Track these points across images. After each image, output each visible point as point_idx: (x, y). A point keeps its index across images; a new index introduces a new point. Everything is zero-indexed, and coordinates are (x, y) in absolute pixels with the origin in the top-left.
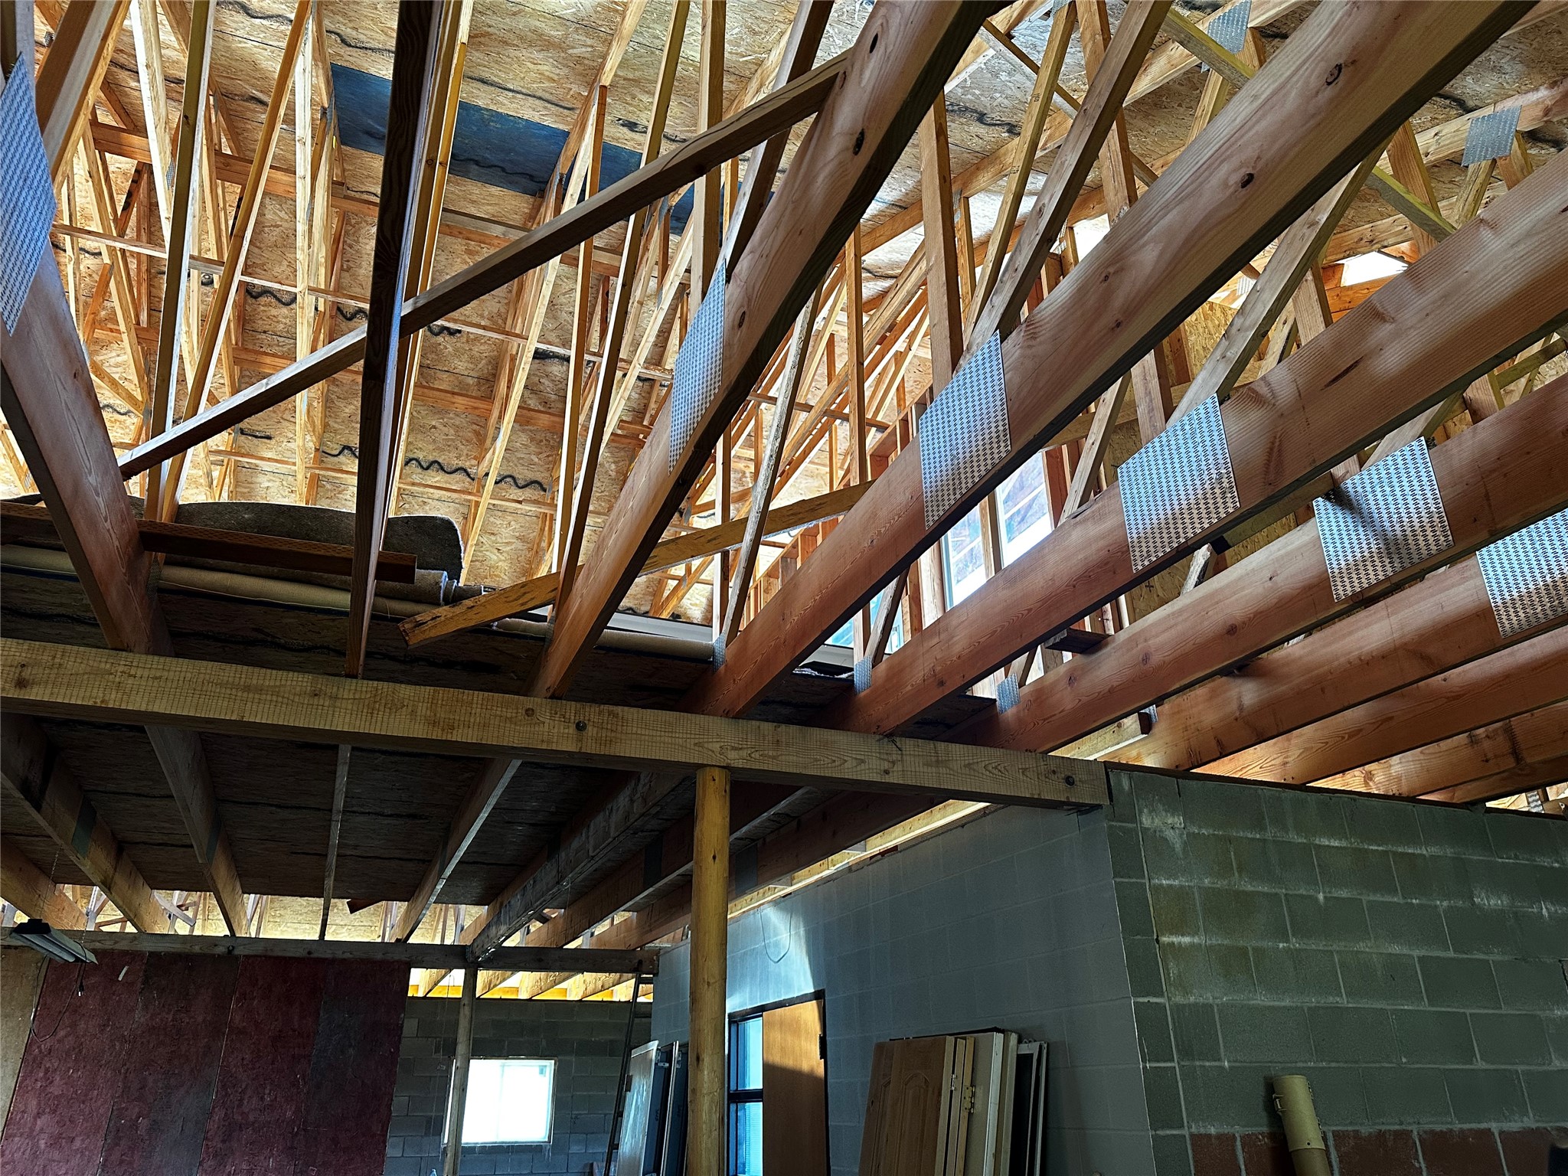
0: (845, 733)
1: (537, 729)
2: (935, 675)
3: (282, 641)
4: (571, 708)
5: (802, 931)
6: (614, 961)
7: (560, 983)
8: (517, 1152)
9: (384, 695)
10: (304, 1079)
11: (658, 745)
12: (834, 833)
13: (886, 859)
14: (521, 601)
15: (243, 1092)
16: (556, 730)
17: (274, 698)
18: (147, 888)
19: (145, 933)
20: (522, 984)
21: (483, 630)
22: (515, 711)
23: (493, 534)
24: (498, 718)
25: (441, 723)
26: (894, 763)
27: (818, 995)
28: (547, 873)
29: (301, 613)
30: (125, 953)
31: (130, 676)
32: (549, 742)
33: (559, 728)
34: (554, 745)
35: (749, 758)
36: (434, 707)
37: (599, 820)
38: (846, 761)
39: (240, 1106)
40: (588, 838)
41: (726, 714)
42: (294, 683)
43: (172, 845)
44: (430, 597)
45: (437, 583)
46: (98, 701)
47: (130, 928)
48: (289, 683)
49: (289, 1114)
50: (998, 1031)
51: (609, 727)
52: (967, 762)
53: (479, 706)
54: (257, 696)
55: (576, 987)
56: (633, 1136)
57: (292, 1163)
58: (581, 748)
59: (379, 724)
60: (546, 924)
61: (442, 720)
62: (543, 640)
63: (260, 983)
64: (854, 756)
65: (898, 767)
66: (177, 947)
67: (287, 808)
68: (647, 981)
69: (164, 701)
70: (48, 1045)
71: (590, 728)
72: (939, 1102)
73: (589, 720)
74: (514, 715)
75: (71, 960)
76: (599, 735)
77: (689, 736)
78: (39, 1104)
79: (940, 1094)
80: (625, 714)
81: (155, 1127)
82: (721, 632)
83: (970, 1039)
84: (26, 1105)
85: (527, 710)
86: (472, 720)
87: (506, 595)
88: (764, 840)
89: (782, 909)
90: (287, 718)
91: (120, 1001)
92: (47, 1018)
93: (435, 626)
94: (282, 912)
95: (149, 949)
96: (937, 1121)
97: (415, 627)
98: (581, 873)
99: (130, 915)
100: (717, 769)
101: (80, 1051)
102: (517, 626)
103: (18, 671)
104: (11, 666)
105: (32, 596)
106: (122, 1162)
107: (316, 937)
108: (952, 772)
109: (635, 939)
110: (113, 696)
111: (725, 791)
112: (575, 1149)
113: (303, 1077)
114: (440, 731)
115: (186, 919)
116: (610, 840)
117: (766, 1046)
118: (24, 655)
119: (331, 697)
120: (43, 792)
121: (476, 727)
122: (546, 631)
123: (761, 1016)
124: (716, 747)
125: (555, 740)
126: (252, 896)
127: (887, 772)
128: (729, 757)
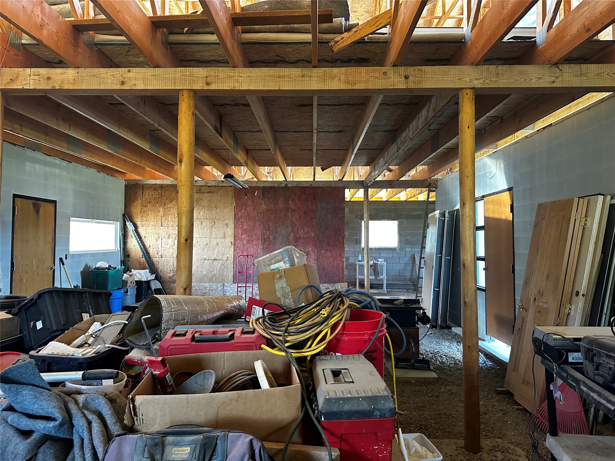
0: (532, 66)
1: (388, 80)
2: (585, 27)
3: (287, 60)
4: (402, 70)
5: (502, 166)
6: (419, 184)
7: (398, 194)
8: (387, 250)
9: (328, 73)
10: (316, 225)
11: (441, 81)
12: (520, 121)
13: (546, 130)
14: (376, 25)
15: (298, 228)
16: (396, 80)
17: (289, 79)
18: (257, 166)
19: (260, 180)
20: (383, 195)
21: (361, 42)
22: (379, 74)
23: (355, 12)
24: (372, 77)
25: (351, 82)
26: (557, 77)
27: (510, 189)
28: (393, 149)
29: (292, 45)
30: (256, 187)
31: (240, 77)
32: (394, 85)
33: (397, 79)
34: (396, 86)
35: (484, 83)
36: (347, 76)
37: (414, 124)
38: (532, 79)
39: (298, 232)
40: (409, 131)
41: (472, 64)
42: (295, 73)
43: (263, 150)
44: (338, 31)
45: (341, 23)
46: (232, 87)
47: (255, 179)
48: (293, 73)
49: (313, 235)
50: (600, 194)
51: (419, 76)
52: (597, 72)
53: (364, 73)
54: (283, 79)
55: (403, 196)
56: (431, 242)
57: (316, 249)
58: (407, 86)
59: (328, 85)
60: (391, 172)
61: (350, 81)
62: (387, 42)
63: (297, 195)
64: (537, 76)
65: (560, 79)
66: (270, 185)
67: (297, 132)
68: (433, 191)
69: (253, 85)
70: (240, 215)
71: (410, 77)
72: (569, 223)
73: (410, 74)
74: (378, 75)
75: (241, 187)
76: (415, 80)
77: (455, 76)
78: (242, 231)
79: (570, 220)
80: (426, 69)
81: (275, 238)
82: (468, 26)
83: (586, 199)
84: (238, 231)
85: (384, 73)
86: (362, 79)
87: (370, 23)
88: (485, 129)
89: (492, 158)
90: (295, 87)
91: (257, 202)
92: (238, 207)
93: (343, 42)
94: (299, 174)
95: (262, 186)
96: (568, 230)
97: (335, 43)
98: (407, 146)
99: (255, 175)
100: (468, 89)
101: (249, 217)
102: (375, 38)
103: (206, 79)
104: (203, 78)
105: (202, 54)
106: (267, 248)
107: (312, 180)
108: (588, 78)
109: (427, 176)
110: (237, 85)
111: (473, 99)
112: (407, 249)
113: (315, 224)
114: (350, 86)
115: (271, 177)
116: (419, 130)
117: (485, 210)
118: (206, 73)
119: (309, 76)
120: (221, 131)
121: (364, 82)
122: (388, 38)
123: (483, 199)
124: (468, 79)
125: (396, 84)
126: (289, 167)
127: (553, 82)
128: (474, 83)
